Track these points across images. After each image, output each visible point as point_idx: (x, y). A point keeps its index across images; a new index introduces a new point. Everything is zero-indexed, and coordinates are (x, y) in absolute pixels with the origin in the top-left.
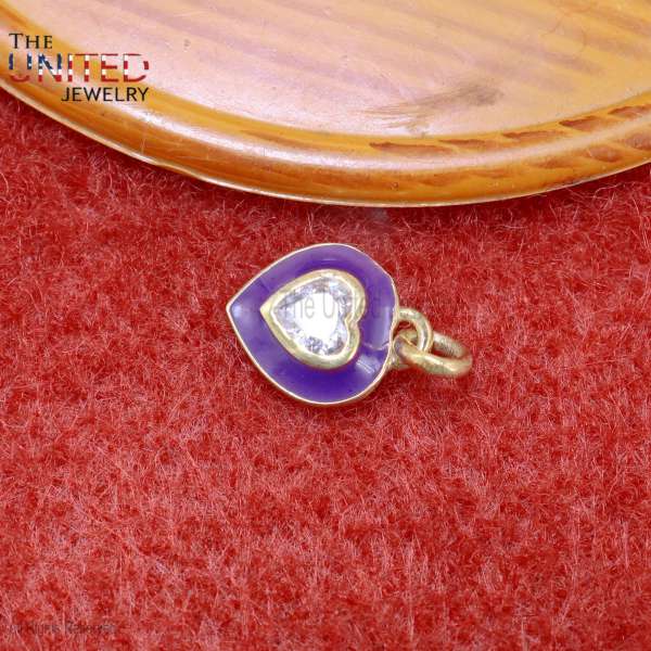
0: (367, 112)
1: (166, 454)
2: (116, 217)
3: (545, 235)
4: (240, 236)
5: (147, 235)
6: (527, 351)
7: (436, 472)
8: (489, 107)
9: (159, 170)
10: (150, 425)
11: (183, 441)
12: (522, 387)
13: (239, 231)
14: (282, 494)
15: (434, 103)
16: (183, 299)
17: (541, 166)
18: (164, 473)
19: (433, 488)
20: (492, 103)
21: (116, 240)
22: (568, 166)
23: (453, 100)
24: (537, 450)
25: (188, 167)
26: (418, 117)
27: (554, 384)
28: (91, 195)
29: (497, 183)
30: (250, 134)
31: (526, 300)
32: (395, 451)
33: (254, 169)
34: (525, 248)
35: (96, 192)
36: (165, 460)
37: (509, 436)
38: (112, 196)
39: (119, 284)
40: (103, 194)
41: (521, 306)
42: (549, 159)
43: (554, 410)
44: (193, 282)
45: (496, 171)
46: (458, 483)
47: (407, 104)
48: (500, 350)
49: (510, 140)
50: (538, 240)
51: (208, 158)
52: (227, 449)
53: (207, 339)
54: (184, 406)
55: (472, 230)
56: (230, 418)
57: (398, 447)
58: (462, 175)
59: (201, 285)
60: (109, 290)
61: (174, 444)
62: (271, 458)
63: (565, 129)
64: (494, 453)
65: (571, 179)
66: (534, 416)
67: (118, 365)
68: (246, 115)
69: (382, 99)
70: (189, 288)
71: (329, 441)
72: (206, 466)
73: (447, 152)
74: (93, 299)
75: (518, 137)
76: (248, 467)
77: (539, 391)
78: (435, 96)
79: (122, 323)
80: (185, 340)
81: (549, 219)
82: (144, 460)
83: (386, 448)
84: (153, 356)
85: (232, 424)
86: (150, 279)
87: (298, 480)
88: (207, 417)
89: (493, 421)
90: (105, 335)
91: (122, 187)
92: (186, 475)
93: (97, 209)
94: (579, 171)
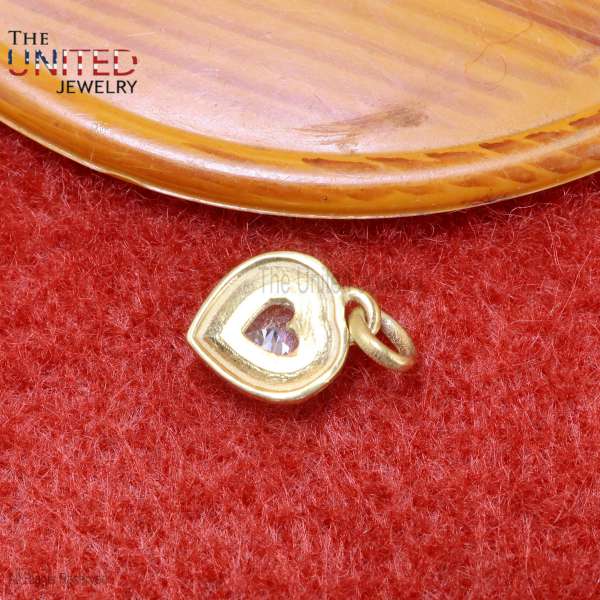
1: (105, 441)
2: (68, 221)
3: (465, 248)
4: (180, 242)
5: (95, 239)
6: (445, 357)
7: (355, 465)
8: (415, 129)
9: (108, 178)
10: (92, 414)
11: (120, 431)
12: (437, 389)
13: (180, 238)
14: (210, 482)
16: (127, 299)
17: (461, 184)
18: (103, 459)
19: (352, 481)
20: (417, 125)
21: (66, 243)
22: (487, 185)
23: (381, 121)
24: (448, 449)
25: (134, 176)
27: (467, 388)
28: (45, 200)
29: (419, 200)
30: (193, 146)
31: (445, 309)
32: (317, 445)
33: (193, 179)
34: (444, 260)
35: (50, 197)
36: (103, 446)
37: (423, 435)
38: (65, 201)
39: (68, 283)
40: (57, 199)
41: (440, 316)
42: (468, 178)
43: (467, 411)
44: (137, 283)
45: (417, 188)
46: (375, 477)
49: (432, 160)
50: (458, 254)
51: (152, 168)
52: (162, 438)
53: (148, 336)
54: (123, 397)
56: (165, 410)
57: (321, 442)
58: (388, 190)
59: (145, 286)
60: (58, 289)
61: (113, 432)
63: (485, 151)
64: (409, 449)
65: (488, 198)
66: (447, 417)
67: (64, 358)
68: (188, 128)
69: (315, 118)
70: (132, 289)
71: (257, 435)
72: (142, 454)
73: (373, 169)
74: (44, 296)
75: (441, 157)
76: (180, 456)
77: (453, 393)
79: (70, 320)
80: (127, 336)
81: (468, 236)
82: (84, 447)
83: (309, 442)
84: (96, 350)
85: (167, 416)
86: (97, 279)
87: (227, 470)
88: (145, 409)
89: (410, 421)
90: (52, 330)
91: (73, 194)
92: (122, 461)
93: (50, 214)
94: (495, 190)
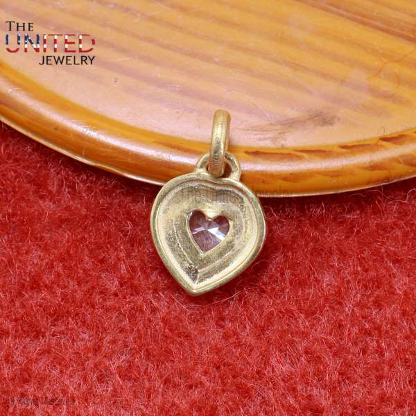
0: (243, 129)
1: (101, 375)
2: (68, 208)
3: (373, 223)
6: (359, 305)
7: (294, 389)
8: (330, 127)
10: (90, 355)
11: (113, 367)
12: (356, 330)
14: (183, 404)
15: (290, 124)
16: (115, 267)
17: (366, 169)
18: (100, 389)
19: (292, 401)
20: (332, 124)
21: (67, 224)
22: (386, 169)
23: (304, 122)
24: (366, 375)
26: (280, 133)
27: (379, 328)
28: (51, 192)
29: (334, 181)
31: (359, 269)
32: (265, 374)
33: (162, 168)
34: (358, 232)
35: (54, 190)
36: (101, 379)
37: (346, 365)
38: (66, 193)
39: (69, 255)
40: (59, 192)
41: (356, 273)
42: (372, 164)
43: (379, 346)
44: (122, 254)
45: (334, 172)
46: (310, 397)
47: (271, 124)
48: (340, 304)
49: (344, 150)
50: (368, 227)
51: (129, 160)
52: (145, 372)
53: (132, 295)
54: (114, 342)
55: (321, 219)
56: (147, 350)
57: (268, 372)
59: (128, 256)
60: (62, 260)
61: (107, 369)
62: (176, 379)
63: (384, 143)
64: (335, 377)
65: (388, 179)
66: (364, 351)
67: (68, 312)
68: (157, 130)
69: (255, 121)
70: (119, 259)
71: (218, 368)
72: (130, 384)
73: (299, 158)
74: (51, 266)
75: (351, 148)
76: (159, 384)
77: (368, 333)
78: (292, 119)
79: (71, 283)
80: (116, 295)
81: (376, 212)
82: (85, 380)
83: (258, 372)
84: (93, 306)
85: (148, 355)
86: (91, 251)
87: (196, 395)
88: (131, 349)
89: (335, 354)
90: (59, 291)
91: (72, 187)
92: (115, 390)
93: (54, 203)
94: (393, 173)
